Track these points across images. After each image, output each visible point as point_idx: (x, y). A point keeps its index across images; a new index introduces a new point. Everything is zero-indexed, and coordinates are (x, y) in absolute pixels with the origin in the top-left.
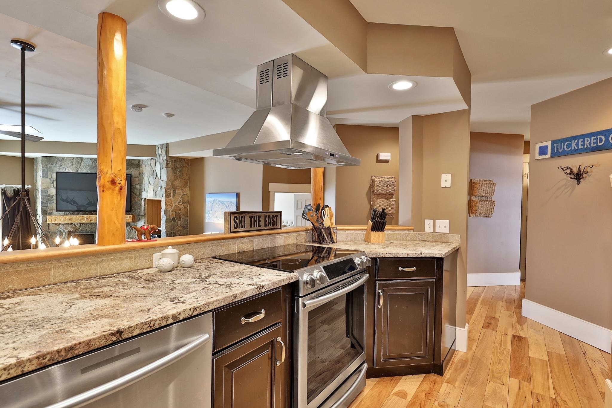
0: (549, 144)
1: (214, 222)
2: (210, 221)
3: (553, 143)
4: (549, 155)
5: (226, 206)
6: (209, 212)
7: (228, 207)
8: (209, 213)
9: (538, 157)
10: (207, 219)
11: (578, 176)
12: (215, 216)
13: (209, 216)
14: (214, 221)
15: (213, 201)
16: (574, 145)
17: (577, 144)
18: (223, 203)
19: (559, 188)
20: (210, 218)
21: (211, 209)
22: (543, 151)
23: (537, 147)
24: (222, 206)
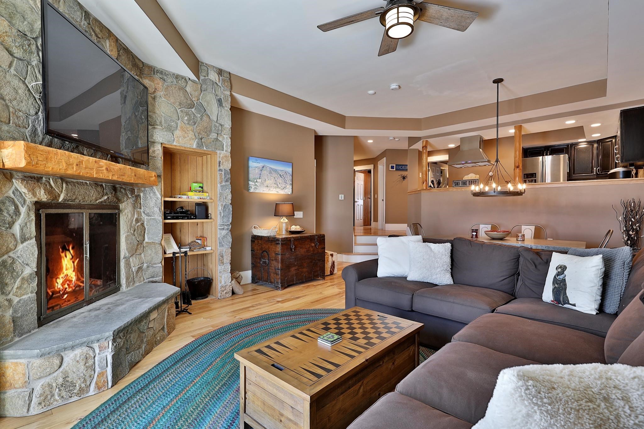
1: (264, 192)
2: (257, 191)
3: (396, 165)
4: (395, 169)
5: (280, 175)
6: (255, 180)
7: (283, 177)
9: (390, 169)
10: (253, 187)
11: (404, 178)
12: (265, 185)
13: (256, 185)
14: (263, 191)
15: (261, 167)
16: (403, 167)
17: (404, 167)
18: (275, 171)
19: (397, 182)
20: (257, 187)
21: (259, 176)
22: (392, 167)
23: (390, 165)
24: (274, 175)
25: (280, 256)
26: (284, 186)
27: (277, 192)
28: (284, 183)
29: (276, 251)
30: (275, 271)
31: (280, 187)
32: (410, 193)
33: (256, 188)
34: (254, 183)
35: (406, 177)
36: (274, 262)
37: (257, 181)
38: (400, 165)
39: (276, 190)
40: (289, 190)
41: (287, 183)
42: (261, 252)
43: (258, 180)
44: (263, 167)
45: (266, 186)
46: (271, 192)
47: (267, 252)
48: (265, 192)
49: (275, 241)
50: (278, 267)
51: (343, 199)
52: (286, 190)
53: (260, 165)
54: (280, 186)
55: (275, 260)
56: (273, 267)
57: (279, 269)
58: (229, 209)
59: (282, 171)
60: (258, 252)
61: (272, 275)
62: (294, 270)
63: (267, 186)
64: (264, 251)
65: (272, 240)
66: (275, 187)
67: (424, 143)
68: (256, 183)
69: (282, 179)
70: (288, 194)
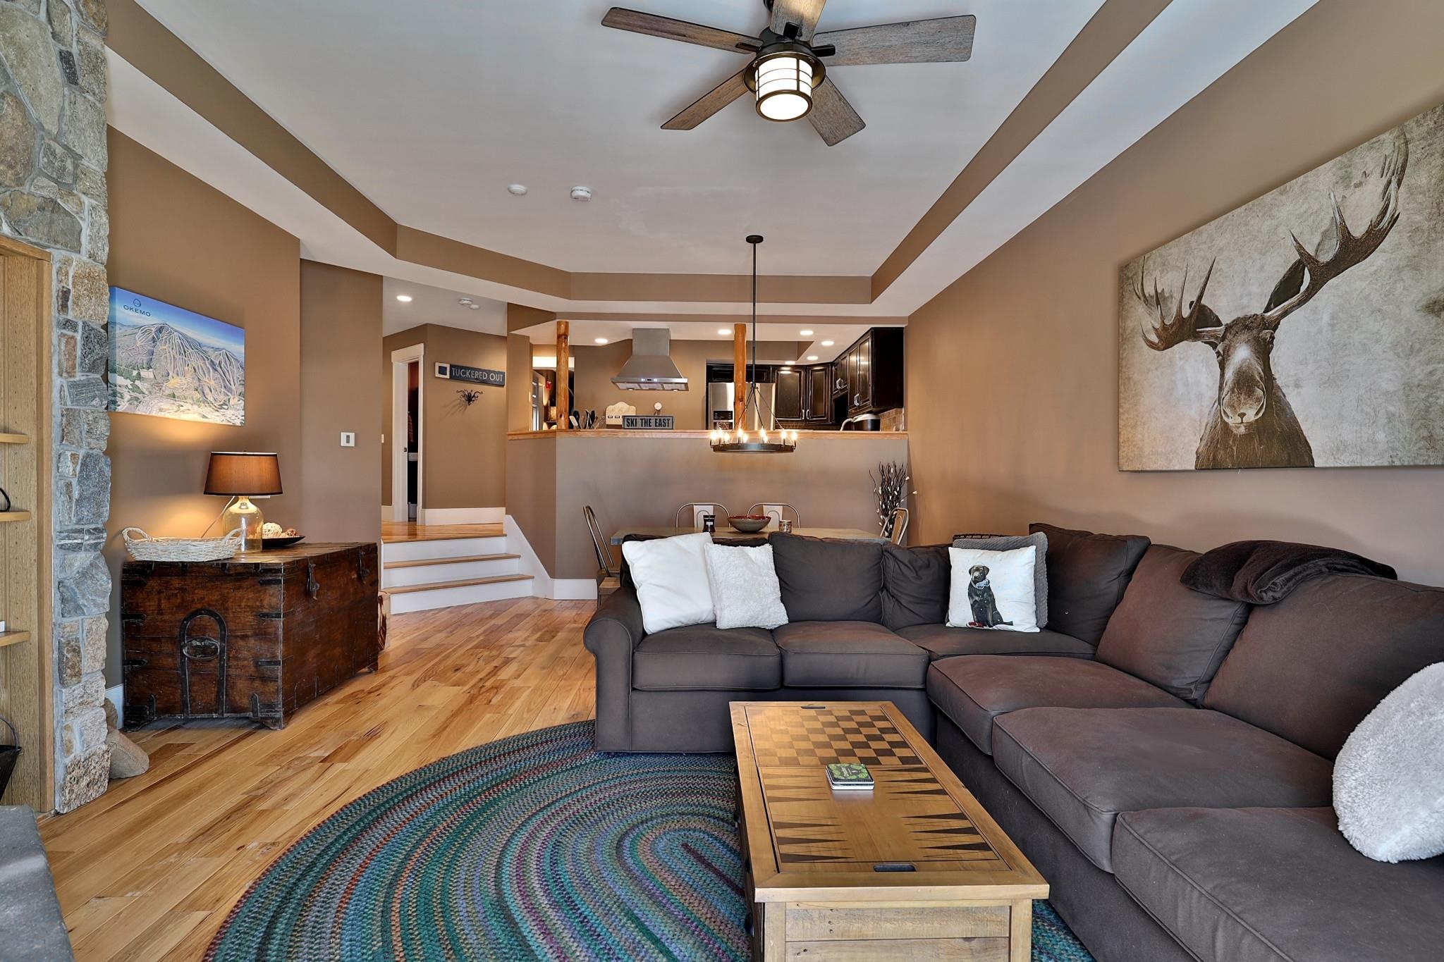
0: (448, 366)
1: (162, 414)
2: (141, 410)
3: (452, 366)
4: (448, 376)
5: (212, 363)
6: (135, 373)
7: (219, 369)
8: (139, 374)
9: (437, 375)
10: (127, 397)
11: (469, 398)
12: (167, 392)
13: (136, 389)
14: (161, 410)
15: (154, 329)
16: (468, 373)
17: (470, 374)
18: (198, 346)
19: (454, 406)
20: (140, 396)
21: (145, 359)
22: (442, 371)
23: (437, 365)
24: (196, 361)
25: (280, 623)
26: (222, 398)
27: (204, 417)
28: (223, 390)
29: (262, 606)
30: (258, 670)
31: (212, 400)
32: (516, 437)
33: (137, 399)
34: (128, 382)
35: (474, 396)
36: (252, 642)
37: (139, 377)
38: (462, 368)
39: (200, 410)
40: (236, 413)
41: (230, 390)
42: (181, 616)
43: (144, 373)
44: (160, 330)
45: (169, 395)
46: (184, 417)
47: (212, 614)
48: (167, 415)
49: (256, 575)
50: (274, 656)
51: (352, 443)
52: (229, 413)
53: (151, 319)
54: (210, 398)
55: (255, 634)
56: (245, 659)
57: (277, 663)
58: (101, 472)
59: (217, 349)
60: (166, 617)
61: (242, 685)
62: (314, 657)
63: (174, 396)
64: (198, 612)
65: (238, 574)
66: (198, 400)
67: (563, 326)
68: (137, 383)
69: (217, 375)
70: (234, 426)
